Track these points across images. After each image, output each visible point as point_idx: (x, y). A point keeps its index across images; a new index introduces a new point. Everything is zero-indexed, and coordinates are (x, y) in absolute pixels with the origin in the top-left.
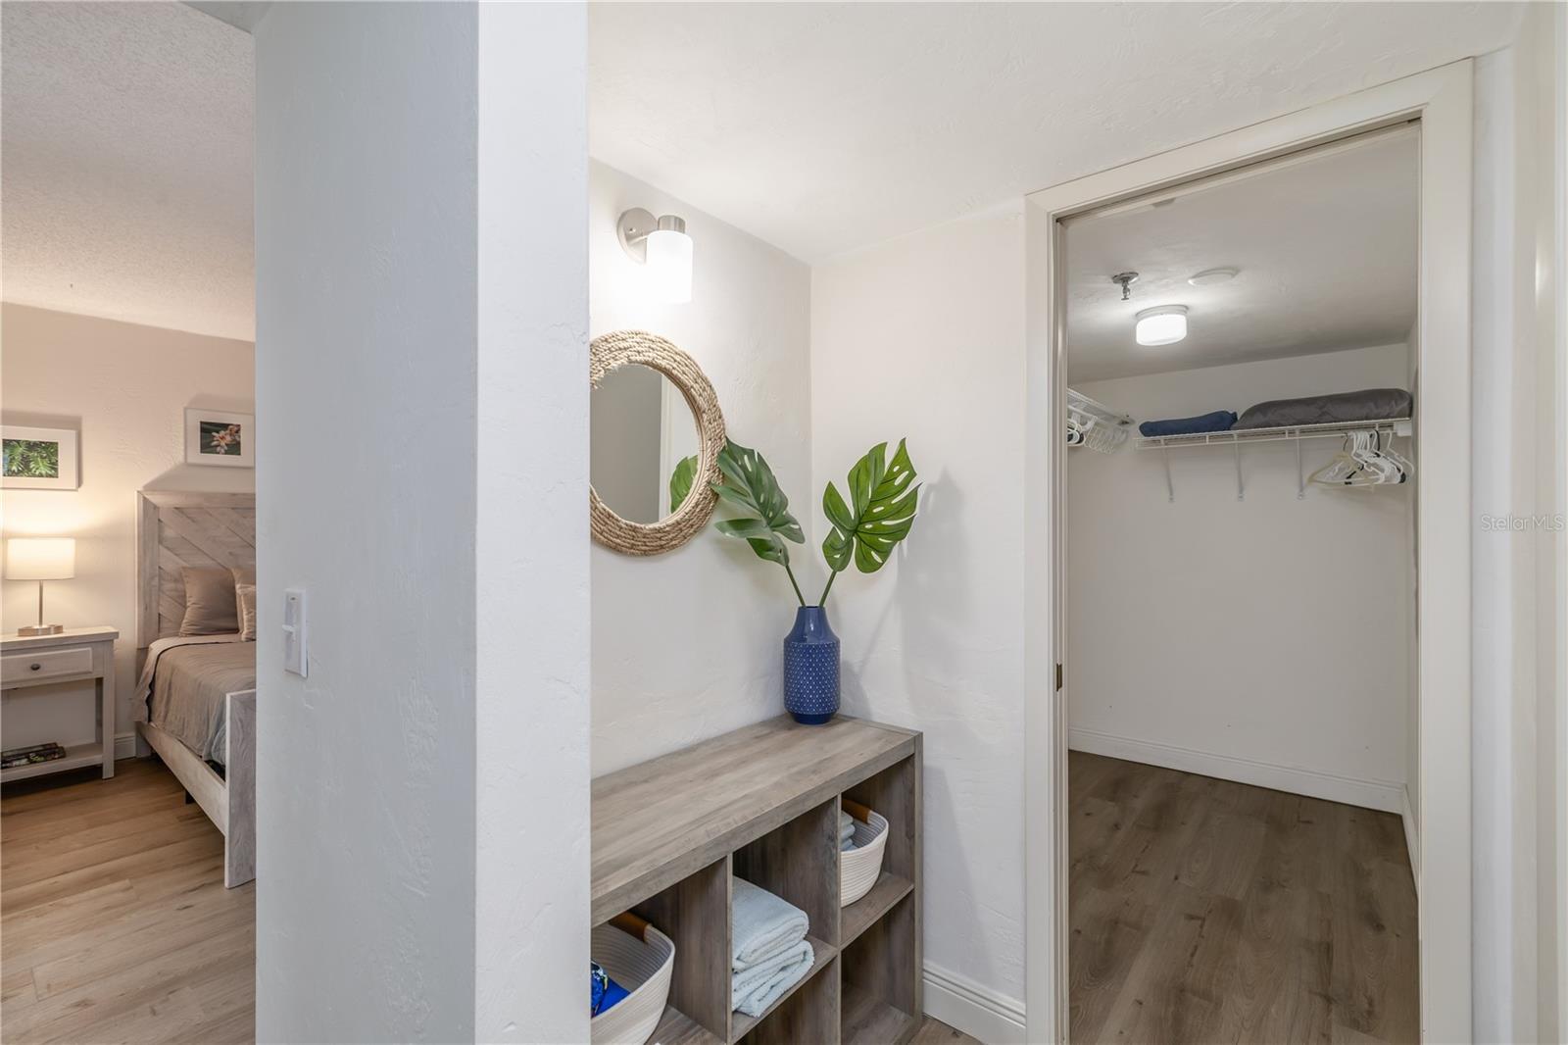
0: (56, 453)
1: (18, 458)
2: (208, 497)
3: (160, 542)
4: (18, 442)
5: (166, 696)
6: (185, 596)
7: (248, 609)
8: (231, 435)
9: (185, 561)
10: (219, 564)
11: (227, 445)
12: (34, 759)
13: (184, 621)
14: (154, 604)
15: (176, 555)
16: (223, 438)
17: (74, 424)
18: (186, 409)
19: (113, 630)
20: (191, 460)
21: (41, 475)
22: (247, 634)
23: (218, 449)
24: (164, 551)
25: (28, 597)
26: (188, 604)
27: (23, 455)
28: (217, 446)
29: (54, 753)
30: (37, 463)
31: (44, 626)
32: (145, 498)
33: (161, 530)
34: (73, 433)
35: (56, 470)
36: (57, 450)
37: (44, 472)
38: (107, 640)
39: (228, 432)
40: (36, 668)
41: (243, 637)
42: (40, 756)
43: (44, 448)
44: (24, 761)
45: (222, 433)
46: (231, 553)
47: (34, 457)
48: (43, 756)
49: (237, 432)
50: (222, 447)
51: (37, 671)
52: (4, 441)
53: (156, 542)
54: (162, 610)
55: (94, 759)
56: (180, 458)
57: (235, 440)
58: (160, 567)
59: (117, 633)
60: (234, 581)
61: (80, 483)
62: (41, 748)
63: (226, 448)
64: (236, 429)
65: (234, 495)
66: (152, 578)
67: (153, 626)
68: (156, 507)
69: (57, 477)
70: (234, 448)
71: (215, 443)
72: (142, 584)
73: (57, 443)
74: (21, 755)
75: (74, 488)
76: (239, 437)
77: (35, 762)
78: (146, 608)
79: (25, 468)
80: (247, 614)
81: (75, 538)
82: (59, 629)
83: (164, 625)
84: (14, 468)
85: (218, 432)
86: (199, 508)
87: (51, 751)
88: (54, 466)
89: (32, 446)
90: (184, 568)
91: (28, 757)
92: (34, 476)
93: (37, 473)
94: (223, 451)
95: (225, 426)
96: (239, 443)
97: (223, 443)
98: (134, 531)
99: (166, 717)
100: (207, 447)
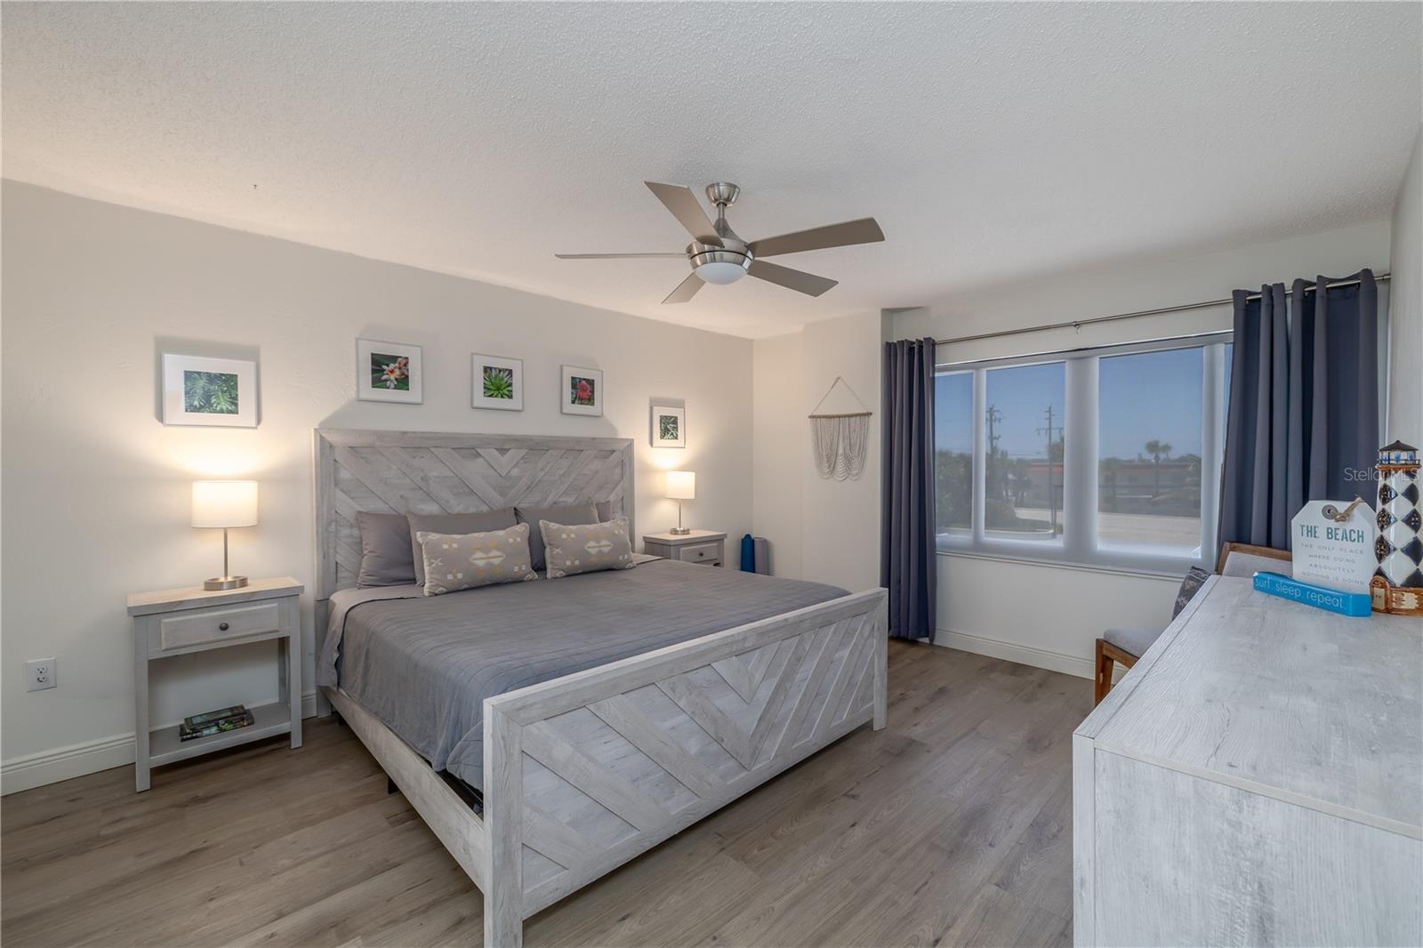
0: (235, 387)
1: (200, 392)
2: (380, 435)
3: (336, 485)
4: (199, 373)
5: (362, 664)
6: (361, 543)
7: (429, 560)
8: (400, 368)
9: (360, 505)
10: (392, 508)
11: (396, 379)
12: (223, 727)
13: (362, 571)
14: (332, 551)
15: (352, 498)
16: (392, 372)
17: (252, 354)
18: (357, 339)
19: (297, 583)
20: (363, 396)
21: (222, 411)
22: (429, 588)
23: (388, 383)
24: (340, 494)
25: (214, 546)
26: (365, 552)
27: (204, 388)
28: (386, 380)
29: (243, 720)
30: (217, 397)
31: (230, 579)
32: (321, 436)
33: (336, 470)
34: (252, 364)
35: (236, 405)
36: (236, 384)
37: (224, 408)
38: (292, 594)
39: (397, 365)
40: (224, 628)
41: (426, 590)
42: (230, 723)
43: (224, 380)
44: (214, 730)
45: (392, 366)
46: (401, 497)
47: (214, 391)
48: (232, 723)
49: (406, 365)
50: (392, 381)
51: (225, 632)
52: (186, 372)
53: (333, 484)
54: (339, 559)
55: (283, 727)
56: (352, 394)
57: (403, 374)
58: (336, 512)
59: (303, 587)
60: (409, 527)
61: (259, 421)
62: (229, 714)
63: (395, 382)
64: (404, 361)
65: (405, 433)
66: (329, 524)
67: (331, 577)
68: (331, 447)
69: (237, 413)
70: (403, 383)
71: (385, 377)
72: (320, 530)
73: (236, 376)
74: (209, 722)
75: (254, 426)
76: (408, 370)
77: (225, 730)
78: (324, 557)
79: (206, 405)
80: (430, 565)
81: (257, 480)
82: (243, 583)
83: (342, 574)
84: (196, 403)
85: (388, 365)
86: (372, 447)
87: (239, 716)
88: (234, 401)
89: (211, 378)
90: (359, 512)
91: (217, 725)
92: (215, 412)
93: (218, 409)
94: (392, 386)
95: (394, 359)
96: (407, 377)
97: (392, 377)
98: (312, 471)
99: (363, 691)
100: (378, 382)
